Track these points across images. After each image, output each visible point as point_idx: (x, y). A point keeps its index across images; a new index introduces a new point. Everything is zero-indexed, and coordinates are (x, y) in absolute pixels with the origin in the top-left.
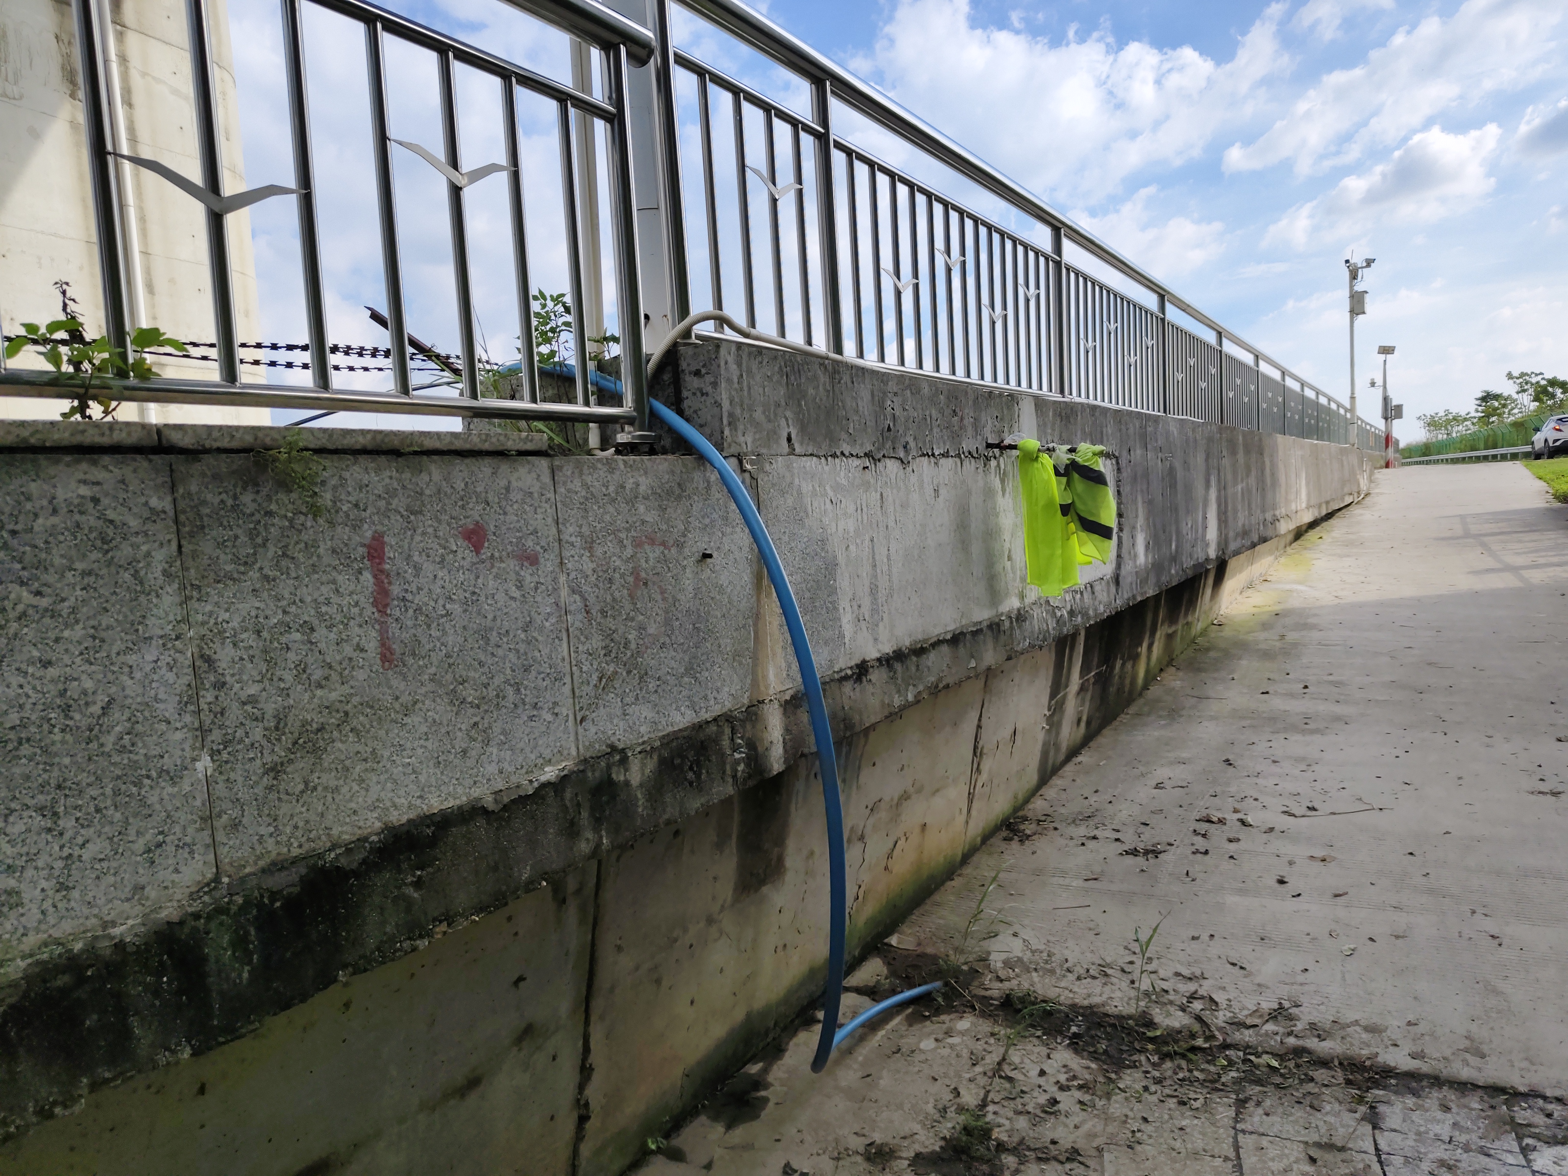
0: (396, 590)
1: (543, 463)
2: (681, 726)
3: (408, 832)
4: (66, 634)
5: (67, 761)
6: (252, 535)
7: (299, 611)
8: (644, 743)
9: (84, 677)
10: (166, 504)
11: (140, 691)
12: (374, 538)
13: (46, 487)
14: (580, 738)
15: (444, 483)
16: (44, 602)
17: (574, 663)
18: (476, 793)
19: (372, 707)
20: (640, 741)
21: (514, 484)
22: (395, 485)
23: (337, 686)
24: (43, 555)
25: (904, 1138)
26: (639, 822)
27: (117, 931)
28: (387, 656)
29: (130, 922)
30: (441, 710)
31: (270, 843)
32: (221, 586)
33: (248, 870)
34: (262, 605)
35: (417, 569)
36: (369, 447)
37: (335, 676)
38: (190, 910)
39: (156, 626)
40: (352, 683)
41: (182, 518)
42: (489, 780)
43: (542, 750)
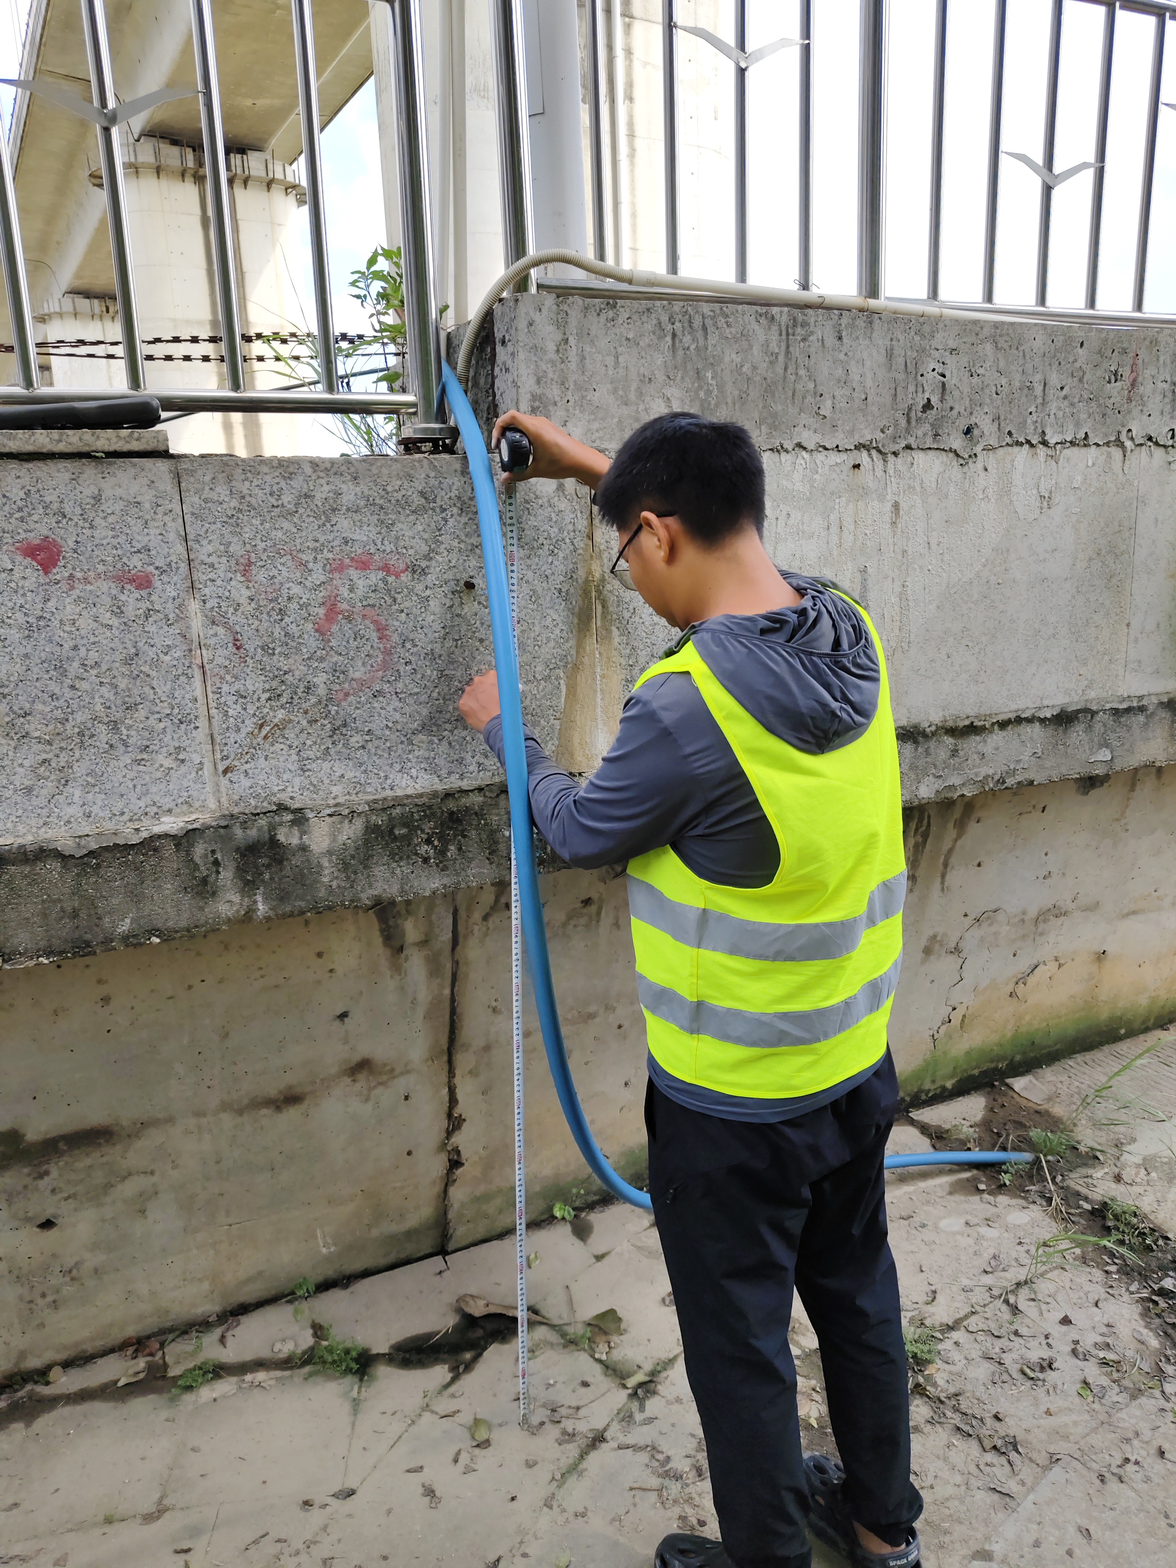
8: (336, 805)
14: (223, 790)
17: (212, 704)
18: (47, 834)
26: (322, 893)
42: (69, 822)
43: (156, 799)
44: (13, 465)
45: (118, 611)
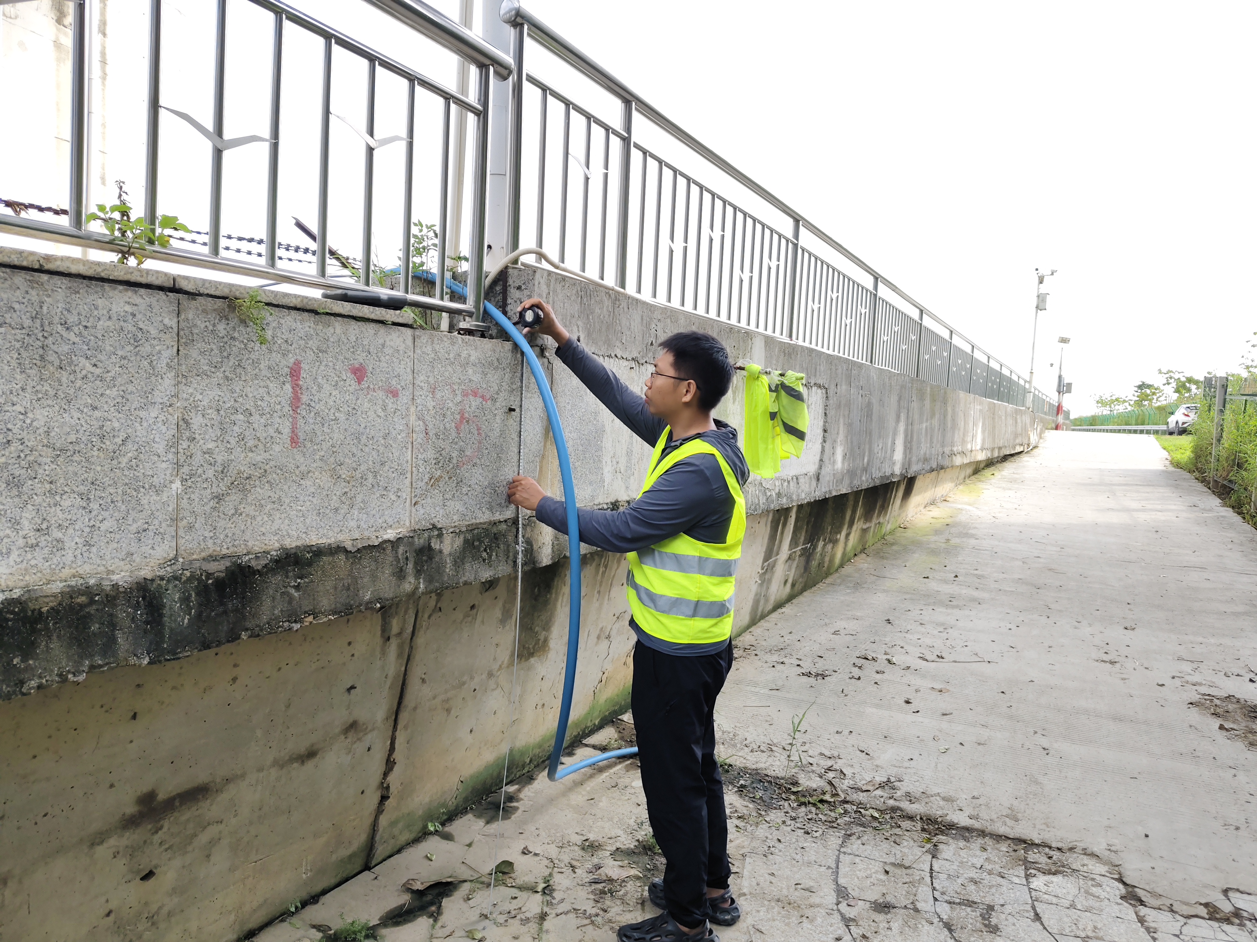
0: (305, 398)
1: (408, 332)
2: (482, 521)
3: (295, 553)
4: (108, 392)
5: (99, 468)
6: (221, 349)
7: (244, 401)
8: (455, 527)
9: (114, 420)
10: (173, 323)
11: (145, 434)
12: (295, 363)
13: (107, 303)
14: (413, 515)
15: (343, 335)
16: (98, 371)
17: (414, 465)
18: (341, 537)
19: (281, 470)
20: (453, 525)
21: (388, 343)
22: (312, 332)
23: (262, 452)
24: (100, 343)
25: (610, 838)
26: (446, 579)
27: (115, 577)
28: (294, 440)
29: (123, 574)
30: (325, 480)
31: (210, 543)
32: (199, 378)
33: (195, 557)
34: (222, 394)
35: (320, 387)
36: (298, 307)
37: (261, 446)
38: (158, 574)
39: (159, 396)
40: (271, 452)
41: (182, 333)
42: (350, 531)
43: (387, 518)
44: (353, 322)
45: (384, 409)
